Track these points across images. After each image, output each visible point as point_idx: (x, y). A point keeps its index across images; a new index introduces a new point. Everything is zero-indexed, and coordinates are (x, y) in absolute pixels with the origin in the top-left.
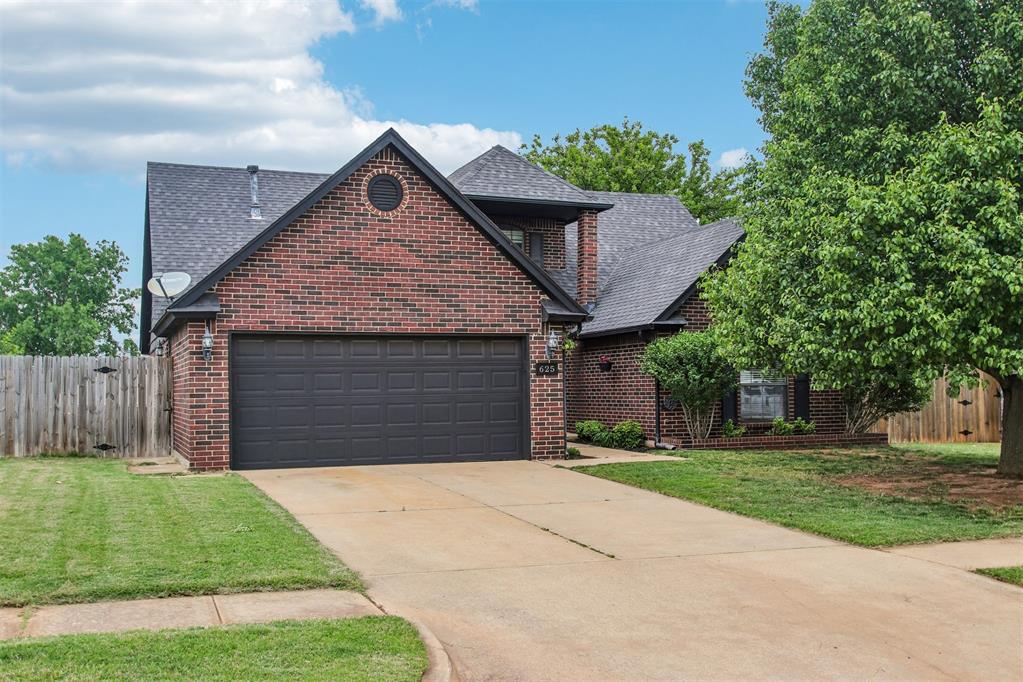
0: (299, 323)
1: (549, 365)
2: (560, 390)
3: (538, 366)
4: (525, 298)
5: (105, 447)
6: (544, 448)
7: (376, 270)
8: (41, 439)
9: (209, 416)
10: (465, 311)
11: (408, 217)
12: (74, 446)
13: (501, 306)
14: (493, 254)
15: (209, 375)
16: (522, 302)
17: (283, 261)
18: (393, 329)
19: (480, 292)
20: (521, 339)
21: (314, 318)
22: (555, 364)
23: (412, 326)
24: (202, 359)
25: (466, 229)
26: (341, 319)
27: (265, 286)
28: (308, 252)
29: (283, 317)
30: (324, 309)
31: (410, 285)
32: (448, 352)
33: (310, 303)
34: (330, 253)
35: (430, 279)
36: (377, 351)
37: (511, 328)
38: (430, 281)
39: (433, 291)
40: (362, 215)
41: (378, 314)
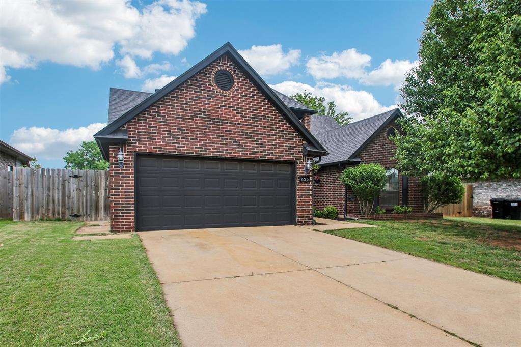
0: (176, 149)
1: (306, 177)
2: (311, 190)
3: (301, 177)
4: (295, 142)
5: (76, 216)
6: (303, 219)
7: (219, 122)
8: (40, 211)
9: (122, 201)
10: (265, 147)
11: (236, 95)
12: (59, 215)
13: (283, 146)
14: (280, 118)
15: (122, 176)
16: (293, 144)
17: (167, 114)
18: (228, 155)
19: (273, 138)
20: (292, 164)
21: (184, 147)
22: (309, 177)
23: (238, 154)
24: (118, 167)
25: (267, 104)
26: (200, 148)
27: (156, 127)
28: (181, 109)
29: (166, 146)
30: (190, 142)
31: (237, 132)
32: (255, 169)
33: (182, 138)
34: (194, 111)
35: (247, 129)
36: (219, 167)
37: (288, 158)
38: (247, 130)
39: (249, 136)
40: (211, 91)
41: (220, 147)
